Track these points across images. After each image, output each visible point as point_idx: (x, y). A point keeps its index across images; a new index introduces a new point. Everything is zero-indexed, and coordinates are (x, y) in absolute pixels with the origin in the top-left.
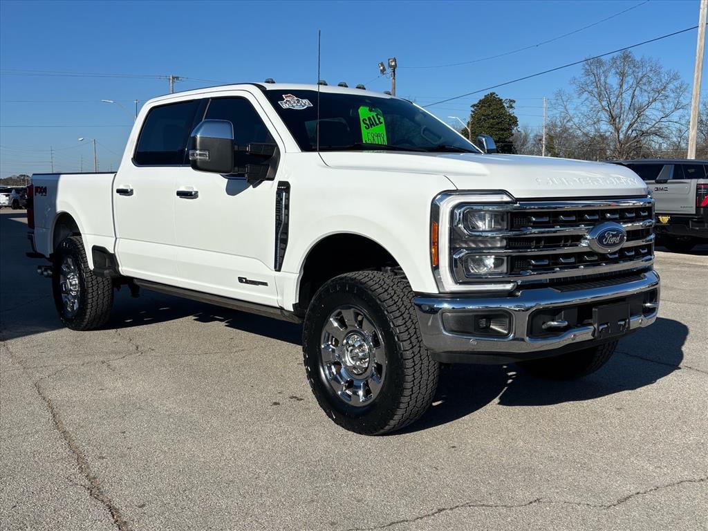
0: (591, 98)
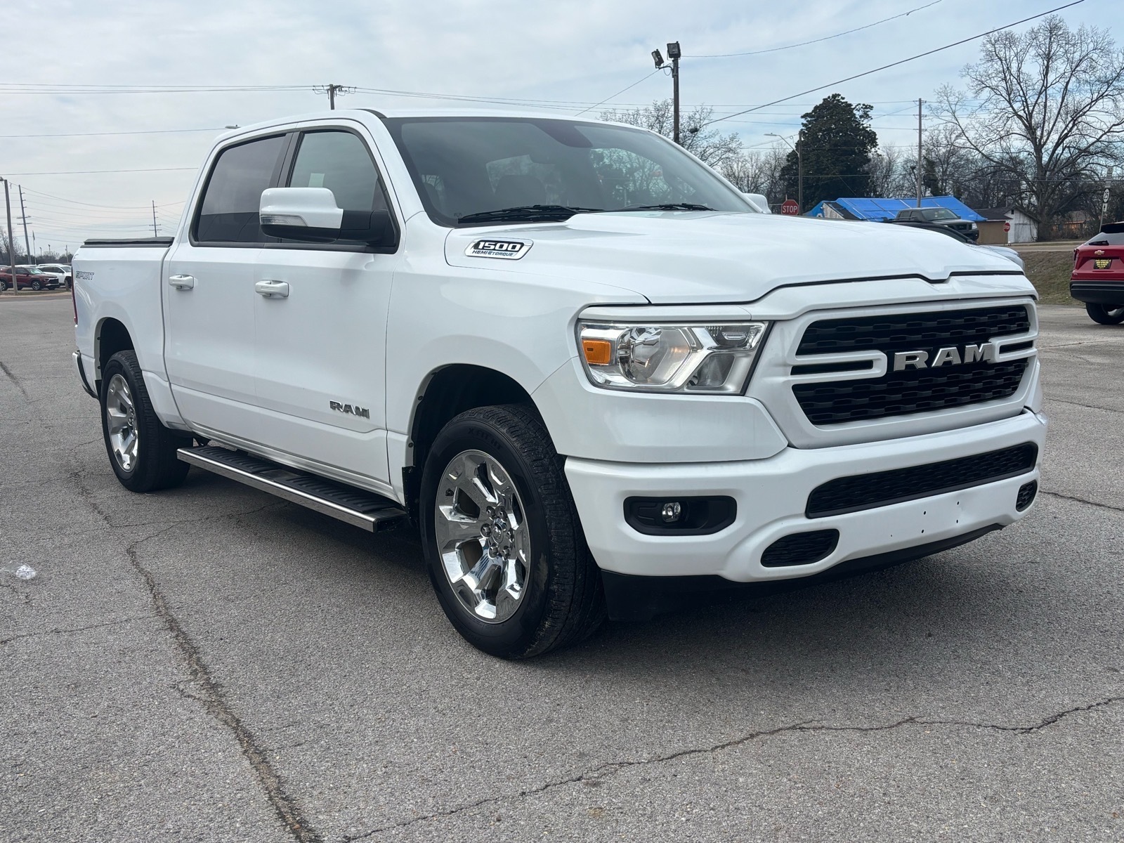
0: (995, 97)
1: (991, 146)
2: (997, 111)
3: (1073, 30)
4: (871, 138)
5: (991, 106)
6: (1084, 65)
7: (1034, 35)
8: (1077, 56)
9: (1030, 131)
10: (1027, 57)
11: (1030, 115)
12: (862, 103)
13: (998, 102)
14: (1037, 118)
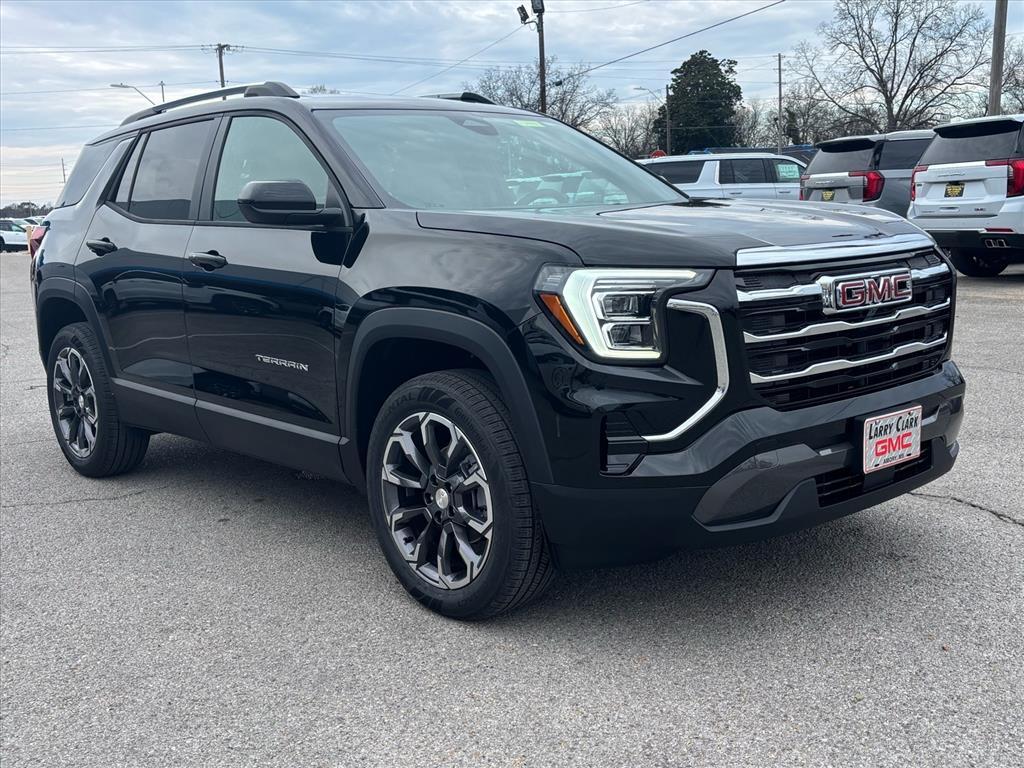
0: (849, 53)
1: (846, 98)
2: (852, 65)
4: (736, 92)
5: (846, 61)
6: (929, 22)
8: (923, 14)
9: (882, 83)
10: (878, 15)
11: (881, 69)
12: (727, 59)
13: (851, 57)
14: (887, 72)
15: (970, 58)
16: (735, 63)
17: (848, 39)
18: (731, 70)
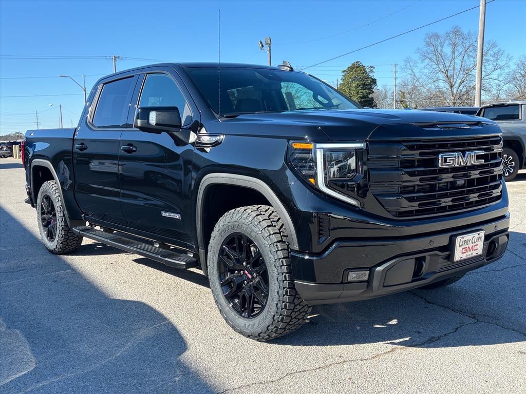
1: (430, 85)
2: (432, 69)
3: (465, 32)
4: (374, 81)
5: (429, 67)
6: (471, 48)
7: (448, 34)
8: (467, 45)
10: (445, 45)
11: (447, 71)
12: (370, 65)
13: (432, 65)
14: (450, 73)
15: (491, 67)
16: (374, 68)
17: (430, 56)
18: (372, 71)
